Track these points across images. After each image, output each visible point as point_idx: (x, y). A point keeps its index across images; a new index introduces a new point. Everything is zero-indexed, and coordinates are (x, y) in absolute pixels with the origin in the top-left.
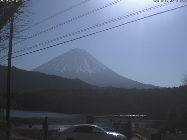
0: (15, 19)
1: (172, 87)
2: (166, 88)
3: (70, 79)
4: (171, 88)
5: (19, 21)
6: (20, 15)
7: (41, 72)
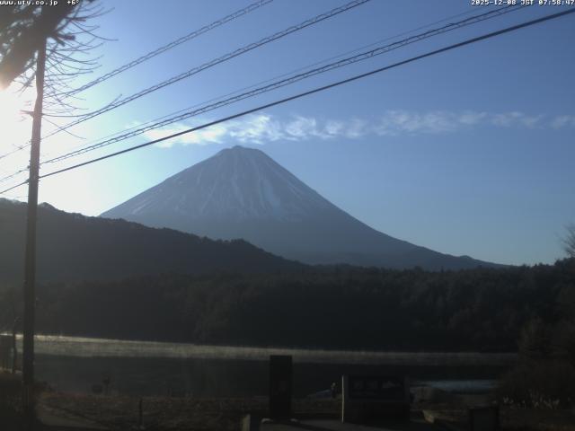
0: (49, 56)
1: (532, 265)
2: (512, 268)
3: (220, 241)
4: (528, 268)
5: (59, 62)
6: (63, 44)
7: (129, 220)
